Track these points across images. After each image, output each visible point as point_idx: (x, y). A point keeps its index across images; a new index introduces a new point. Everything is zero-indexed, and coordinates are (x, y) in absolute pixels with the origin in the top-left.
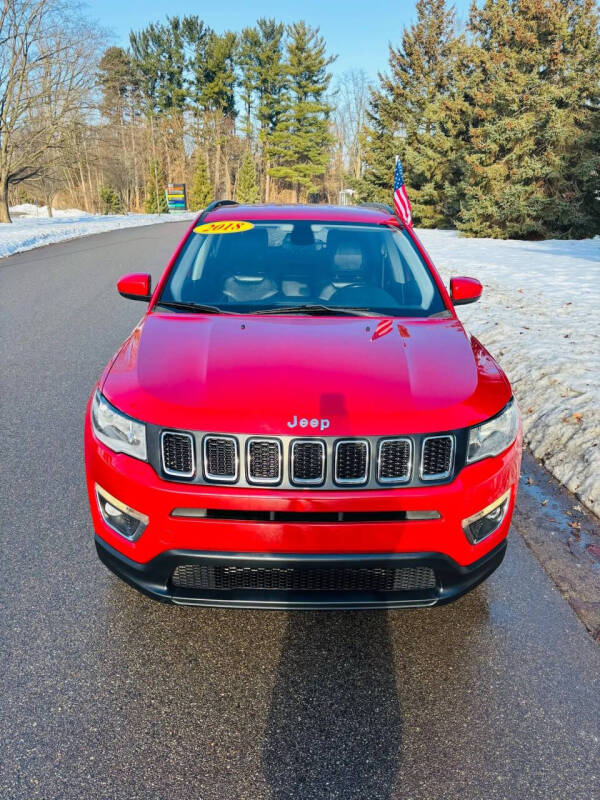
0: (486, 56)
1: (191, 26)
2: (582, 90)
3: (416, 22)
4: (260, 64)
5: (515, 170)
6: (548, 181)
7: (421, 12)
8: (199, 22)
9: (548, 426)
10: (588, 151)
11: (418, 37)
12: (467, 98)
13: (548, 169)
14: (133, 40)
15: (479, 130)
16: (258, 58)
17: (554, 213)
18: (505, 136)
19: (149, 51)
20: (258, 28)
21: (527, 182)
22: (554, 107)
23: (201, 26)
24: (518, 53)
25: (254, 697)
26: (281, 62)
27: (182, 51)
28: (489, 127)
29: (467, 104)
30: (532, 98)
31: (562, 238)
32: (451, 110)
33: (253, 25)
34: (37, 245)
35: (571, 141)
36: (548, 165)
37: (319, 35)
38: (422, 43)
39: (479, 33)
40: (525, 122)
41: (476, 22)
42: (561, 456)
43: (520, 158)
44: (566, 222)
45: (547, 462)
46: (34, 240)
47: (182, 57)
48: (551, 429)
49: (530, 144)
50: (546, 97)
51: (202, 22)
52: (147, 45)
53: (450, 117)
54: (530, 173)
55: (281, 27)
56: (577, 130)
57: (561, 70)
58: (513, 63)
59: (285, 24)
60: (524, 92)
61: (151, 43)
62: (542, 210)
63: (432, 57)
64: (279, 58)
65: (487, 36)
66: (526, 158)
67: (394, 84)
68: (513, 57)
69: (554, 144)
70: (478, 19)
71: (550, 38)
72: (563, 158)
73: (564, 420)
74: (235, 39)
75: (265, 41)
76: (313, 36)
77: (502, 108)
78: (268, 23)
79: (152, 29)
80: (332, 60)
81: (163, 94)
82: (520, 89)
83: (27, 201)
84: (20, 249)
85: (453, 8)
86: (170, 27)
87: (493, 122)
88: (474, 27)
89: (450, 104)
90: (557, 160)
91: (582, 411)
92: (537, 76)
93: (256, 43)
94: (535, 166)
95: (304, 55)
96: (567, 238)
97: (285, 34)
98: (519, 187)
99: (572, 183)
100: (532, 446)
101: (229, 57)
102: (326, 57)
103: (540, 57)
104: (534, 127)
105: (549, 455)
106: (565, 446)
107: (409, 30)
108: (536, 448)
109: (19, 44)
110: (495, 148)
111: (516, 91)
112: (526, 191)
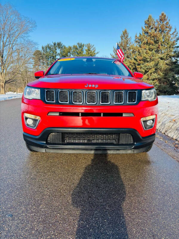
0: (140, 48)
1: (59, 45)
2: (167, 55)
3: (120, 41)
4: (78, 54)
5: (150, 76)
6: (159, 80)
7: (122, 39)
8: (61, 43)
9: (165, 124)
10: (170, 71)
11: (121, 45)
12: (135, 59)
13: (159, 76)
14: (43, 48)
15: (139, 66)
16: (77, 53)
17: (162, 88)
18: (146, 68)
19: (47, 51)
20: (77, 45)
21: (153, 80)
22: (160, 59)
23: (62, 45)
24: (149, 46)
25: (74, 179)
26: (84, 53)
27: (56, 51)
28: (142, 65)
29: (135, 61)
30: (153, 57)
31: (165, 95)
32: (131, 63)
33: (76, 44)
34: (12, 98)
35: (165, 69)
36: (159, 75)
37: (94, 47)
38: (122, 46)
39: (138, 43)
40: (152, 64)
41: (137, 40)
42: (170, 131)
43: (151, 73)
44: (165, 91)
45: (166, 133)
46: (12, 97)
47: (57, 52)
48: (166, 125)
49: (153, 70)
50: (157, 57)
51: (62, 44)
52: (47, 50)
53: (131, 64)
54: (154, 77)
55: (84, 45)
56: (166, 66)
57: (161, 50)
58: (147, 48)
59: (85, 44)
60: (151, 56)
61: (48, 49)
62: (158, 87)
63: (125, 50)
64: (83, 53)
65: (140, 44)
66: (153, 73)
67: (115, 57)
68: (147, 47)
69: (160, 70)
70: (137, 39)
71: (157, 42)
72: (163, 73)
73: (170, 122)
74: (71, 48)
75: (79, 48)
76: (92, 47)
77: (145, 60)
78: (80, 44)
79: (48, 45)
80: (97, 53)
81: (51, 62)
82: (150, 55)
83: (11, 91)
84: (7, 99)
85: (130, 37)
86: (53, 45)
87: (143, 64)
88: (136, 41)
89: (130, 61)
90: (162, 74)
91: (175, 119)
92: (154, 52)
93: (77, 49)
94: (155, 76)
95: (90, 52)
96: (166, 95)
97: (85, 46)
98: (151, 81)
99: (166, 80)
100: (161, 130)
101: (69, 52)
102: (96, 52)
103: (155, 47)
104: (154, 65)
105: (166, 131)
106: (171, 128)
107: (119, 43)
108: (162, 131)
109: (11, 46)
110: (144, 71)
111: (149, 56)
112: (153, 82)
